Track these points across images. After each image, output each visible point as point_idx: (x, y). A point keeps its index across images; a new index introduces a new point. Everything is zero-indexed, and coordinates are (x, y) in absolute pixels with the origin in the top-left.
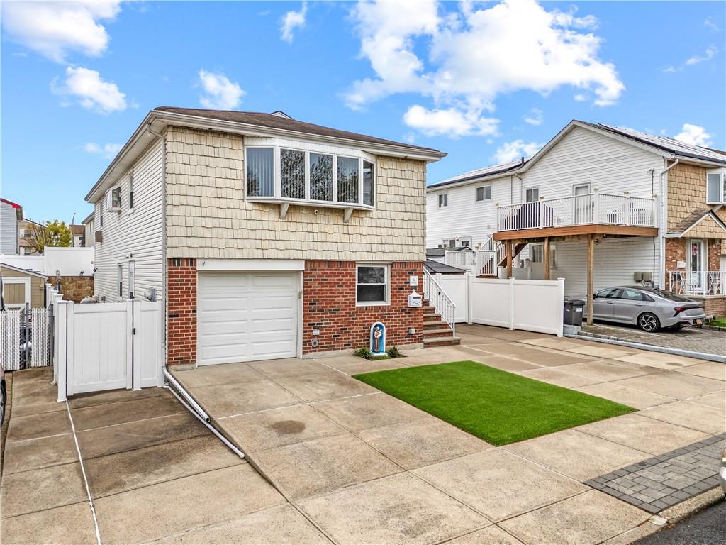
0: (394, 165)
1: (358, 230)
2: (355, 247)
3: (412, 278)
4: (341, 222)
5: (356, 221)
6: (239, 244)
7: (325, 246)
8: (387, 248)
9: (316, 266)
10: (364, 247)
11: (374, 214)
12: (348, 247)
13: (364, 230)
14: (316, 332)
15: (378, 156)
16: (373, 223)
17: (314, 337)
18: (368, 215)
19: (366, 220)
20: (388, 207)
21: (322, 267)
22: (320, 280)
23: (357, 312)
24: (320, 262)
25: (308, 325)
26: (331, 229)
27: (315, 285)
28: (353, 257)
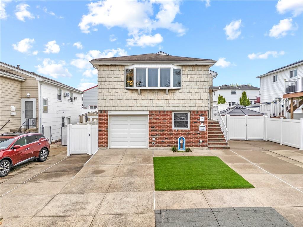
0: (191, 69)
1: (173, 98)
2: (171, 105)
3: (201, 118)
4: (165, 95)
5: (171, 94)
6: (123, 105)
7: (158, 105)
8: (187, 105)
9: (154, 113)
10: (176, 105)
11: (181, 91)
12: (168, 105)
13: (176, 98)
14: (154, 139)
15: (183, 66)
16: (180, 94)
17: (153, 141)
18: (178, 91)
19: (177, 93)
20: (188, 87)
21: (157, 113)
22: (156, 118)
23: (173, 132)
24: (156, 111)
25: (151, 136)
26: (160, 98)
27: (153, 120)
28: (171, 109)
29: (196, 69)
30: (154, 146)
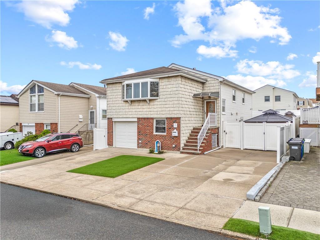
0: (166, 80)
1: (153, 106)
2: (152, 113)
3: (174, 124)
4: (147, 104)
5: (152, 103)
6: (121, 113)
7: (142, 113)
8: (164, 112)
9: (141, 119)
10: (155, 113)
11: (159, 100)
12: (150, 113)
13: (155, 106)
14: (140, 142)
15: (160, 78)
16: (158, 103)
17: (140, 143)
18: (156, 101)
19: (156, 103)
20: (164, 97)
21: (142, 120)
22: (142, 124)
23: (153, 136)
24: (142, 118)
25: (138, 139)
26: (144, 107)
27: (140, 126)
28: (152, 116)
29: (170, 80)
30: (140, 147)
